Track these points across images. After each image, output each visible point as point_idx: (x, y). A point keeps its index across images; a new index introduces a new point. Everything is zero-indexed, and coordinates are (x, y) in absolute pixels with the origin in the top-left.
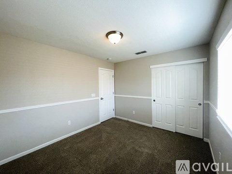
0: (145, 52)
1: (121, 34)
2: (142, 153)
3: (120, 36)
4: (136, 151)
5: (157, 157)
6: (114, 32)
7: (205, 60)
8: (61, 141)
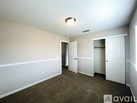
0: (89, 31)
1: (75, 20)
2: (87, 92)
3: (74, 21)
4: (84, 91)
5: (97, 95)
6: (71, 18)
7: (126, 35)
8: (38, 84)
